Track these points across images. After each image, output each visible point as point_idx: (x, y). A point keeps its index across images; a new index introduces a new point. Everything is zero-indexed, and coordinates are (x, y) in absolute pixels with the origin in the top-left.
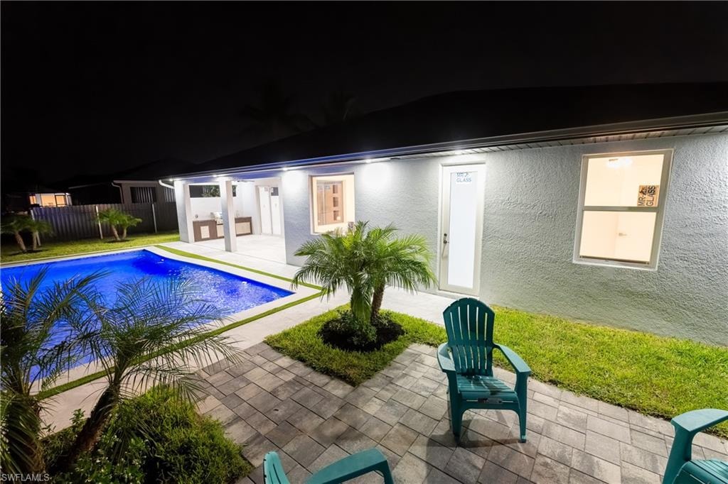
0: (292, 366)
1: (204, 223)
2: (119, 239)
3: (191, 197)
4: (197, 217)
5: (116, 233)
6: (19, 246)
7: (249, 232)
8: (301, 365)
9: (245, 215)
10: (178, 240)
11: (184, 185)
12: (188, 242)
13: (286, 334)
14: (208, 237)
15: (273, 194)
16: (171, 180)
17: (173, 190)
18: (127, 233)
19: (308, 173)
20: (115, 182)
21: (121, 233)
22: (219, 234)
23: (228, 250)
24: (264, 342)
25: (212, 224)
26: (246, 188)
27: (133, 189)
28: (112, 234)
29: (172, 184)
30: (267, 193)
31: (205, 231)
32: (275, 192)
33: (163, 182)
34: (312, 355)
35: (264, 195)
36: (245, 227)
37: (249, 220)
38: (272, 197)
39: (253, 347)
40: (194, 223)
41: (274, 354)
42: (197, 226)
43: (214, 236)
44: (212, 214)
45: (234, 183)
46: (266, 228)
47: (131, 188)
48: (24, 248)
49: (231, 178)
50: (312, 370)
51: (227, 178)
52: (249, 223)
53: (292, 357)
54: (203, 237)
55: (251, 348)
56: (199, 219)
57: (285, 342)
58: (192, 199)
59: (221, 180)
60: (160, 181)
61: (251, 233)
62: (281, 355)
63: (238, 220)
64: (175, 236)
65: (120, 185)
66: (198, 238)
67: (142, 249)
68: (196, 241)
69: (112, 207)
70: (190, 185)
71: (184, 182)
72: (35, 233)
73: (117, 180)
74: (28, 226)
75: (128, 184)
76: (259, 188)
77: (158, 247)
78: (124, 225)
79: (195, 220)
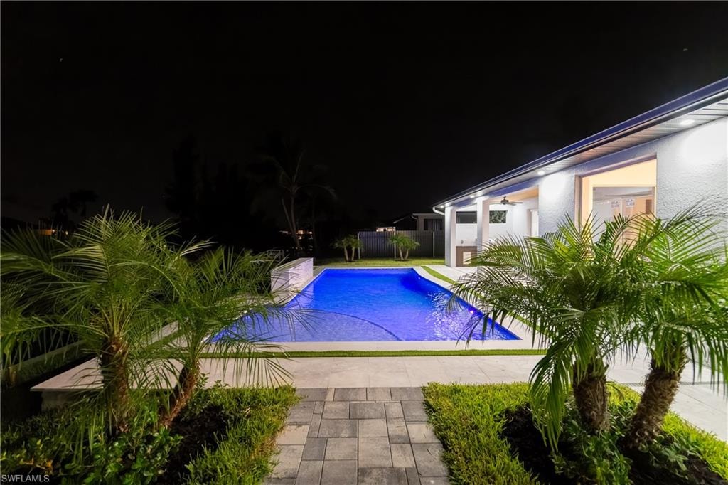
0: (424, 446)
1: (467, 249)
2: (402, 258)
3: (457, 223)
4: (462, 242)
5: (401, 254)
6: (345, 257)
8: (437, 452)
10: (444, 264)
11: (452, 211)
12: (450, 267)
13: (455, 390)
14: (470, 263)
16: (442, 207)
17: (444, 216)
18: (409, 255)
19: (574, 173)
20: (414, 214)
21: (404, 256)
24: (424, 389)
25: (475, 250)
26: (516, 212)
28: (398, 256)
29: (443, 211)
31: (468, 257)
33: (436, 209)
34: (463, 444)
39: (405, 388)
40: (458, 248)
41: (420, 413)
42: (460, 250)
47: (425, 220)
48: (347, 258)
50: (446, 473)
51: (484, 196)
53: (437, 430)
54: (464, 263)
55: (401, 388)
56: (464, 245)
57: (446, 403)
58: (458, 225)
59: (479, 201)
60: (434, 209)
62: (426, 418)
64: (442, 261)
65: (417, 217)
66: (460, 263)
67: (412, 267)
68: (457, 266)
69: (404, 233)
70: (457, 210)
71: (452, 207)
72: (354, 249)
73: (415, 213)
74: (350, 243)
75: (421, 217)
76: (531, 213)
77: (424, 267)
78: (407, 247)
79: (460, 245)
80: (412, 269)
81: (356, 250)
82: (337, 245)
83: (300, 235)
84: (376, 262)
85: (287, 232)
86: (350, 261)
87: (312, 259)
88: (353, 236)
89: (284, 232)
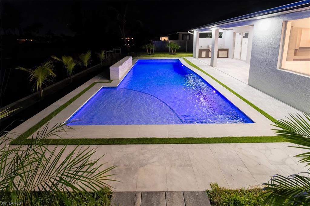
1: (204, 50)
2: (173, 53)
3: (200, 38)
4: (201, 47)
5: (172, 51)
7: (226, 56)
9: (225, 48)
10: (192, 56)
11: (197, 33)
12: (195, 58)
14: (205, 56)
15: (244, 37)
16: (192, 31)
17: (193, 35)
18: (176, 51)
19: (282, 19)
22: (210, 56)
23: (212, 65)
24: (207, 191)
25: (207, 51)
26: (228, 33)
27: (183, 35)
29: (193, 32)
30: (240, 36)
31: (204, 54)
32: (246, 35)
33: (189, 32)
35: (239, 37)
36: (224, 53)
37: (227, 50)
38: (244, 39)
39: (194, 193)
40: (199, 50)
42: (201, 51)
43: (207, 56)
44: (208, 46)
45: (220, 31)
46: (237, 55)
48: (148, 53)
49: (219, 28)
51: (216, 28)
52: (227, 52)
54: (202, 56)
55: (191, 193)
56: (202, 48)
58: (200, 39)
59: (213, 29)
60: (188, 31)
61: (227, 57)
63: (220, 50)
64: (191, 54)
65: (179, 33)
66: (200, 57)
67: (178, 58)
68: (199, 58)
69: (173, 42)
70: (200, 32)
71: (197, 31)
72: (151, 49)
73: (178, 32)
74: (149, 47)
75: (181, 33)
76: (235, 34)
77: (184, 58)
78: (175, 48)
79: (200, 48)
80: (178, 59)
81: (152, 50)
82: (143, 48)
83: (128, 39)
84: (161, 55)
85: (122, 38)
86: (149, 55)
87: (132, 57)
88: (151, 44)
89: (121, 38)
